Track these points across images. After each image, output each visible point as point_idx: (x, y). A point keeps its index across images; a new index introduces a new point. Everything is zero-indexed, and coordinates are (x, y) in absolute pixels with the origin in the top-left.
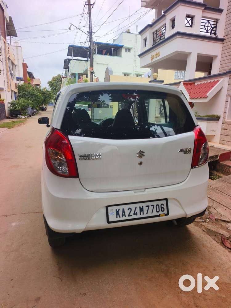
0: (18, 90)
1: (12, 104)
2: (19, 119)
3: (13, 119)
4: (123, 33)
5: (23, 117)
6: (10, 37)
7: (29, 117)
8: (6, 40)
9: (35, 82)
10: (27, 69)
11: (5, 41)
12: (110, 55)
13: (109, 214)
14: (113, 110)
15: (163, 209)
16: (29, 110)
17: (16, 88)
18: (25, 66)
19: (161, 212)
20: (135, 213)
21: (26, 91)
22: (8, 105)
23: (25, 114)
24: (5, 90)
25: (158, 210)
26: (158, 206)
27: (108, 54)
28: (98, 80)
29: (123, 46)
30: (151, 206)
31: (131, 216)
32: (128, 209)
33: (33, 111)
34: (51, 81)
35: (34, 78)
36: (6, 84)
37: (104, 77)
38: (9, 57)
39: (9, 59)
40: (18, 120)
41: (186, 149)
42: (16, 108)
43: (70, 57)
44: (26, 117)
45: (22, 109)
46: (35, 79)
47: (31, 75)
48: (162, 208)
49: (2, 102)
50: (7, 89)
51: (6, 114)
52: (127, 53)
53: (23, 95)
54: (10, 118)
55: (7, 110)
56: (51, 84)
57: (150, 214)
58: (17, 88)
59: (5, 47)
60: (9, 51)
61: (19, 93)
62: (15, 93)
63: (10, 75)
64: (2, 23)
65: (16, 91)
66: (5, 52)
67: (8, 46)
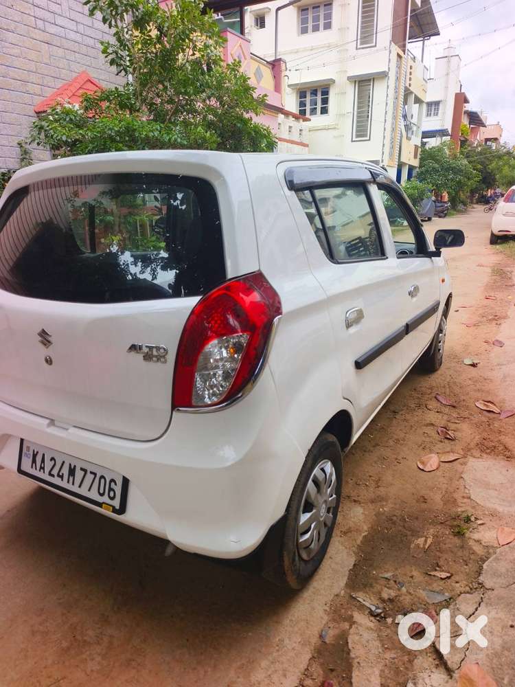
6: (423, 40)
8: (404, 48)
9: (484, 133)
10: (465, 105)
11: (401, 53)
13: (23, 454)
15: (112, 494)
17: (415, 157)
18: (461, 99)
19: (105, 499)
20: (61, 474)
21: (437, 161)
25: (101, 491)
26: (103, 481)
30: (91, 473)
31: (53, 476)
32: (51, 460)
33: (442, 206)
35: (483, 124)
36: (387, 151)
38: (411, 88)
39: (408, 93)
41: (151, 348)
46: (485, 126)
47: (475, 119)
48: (111, 489)
50: (386, 163)
53: (427, 171)
57: (83, 491)
58: (419, 156)
59: (399, 67)
60: (411, 73)
61: (421, 167)
62: (411, 168)
63: (403, 128)
64: (402, 13)
65: (416, 163)
66: (398, 79)
67: (411, 63)
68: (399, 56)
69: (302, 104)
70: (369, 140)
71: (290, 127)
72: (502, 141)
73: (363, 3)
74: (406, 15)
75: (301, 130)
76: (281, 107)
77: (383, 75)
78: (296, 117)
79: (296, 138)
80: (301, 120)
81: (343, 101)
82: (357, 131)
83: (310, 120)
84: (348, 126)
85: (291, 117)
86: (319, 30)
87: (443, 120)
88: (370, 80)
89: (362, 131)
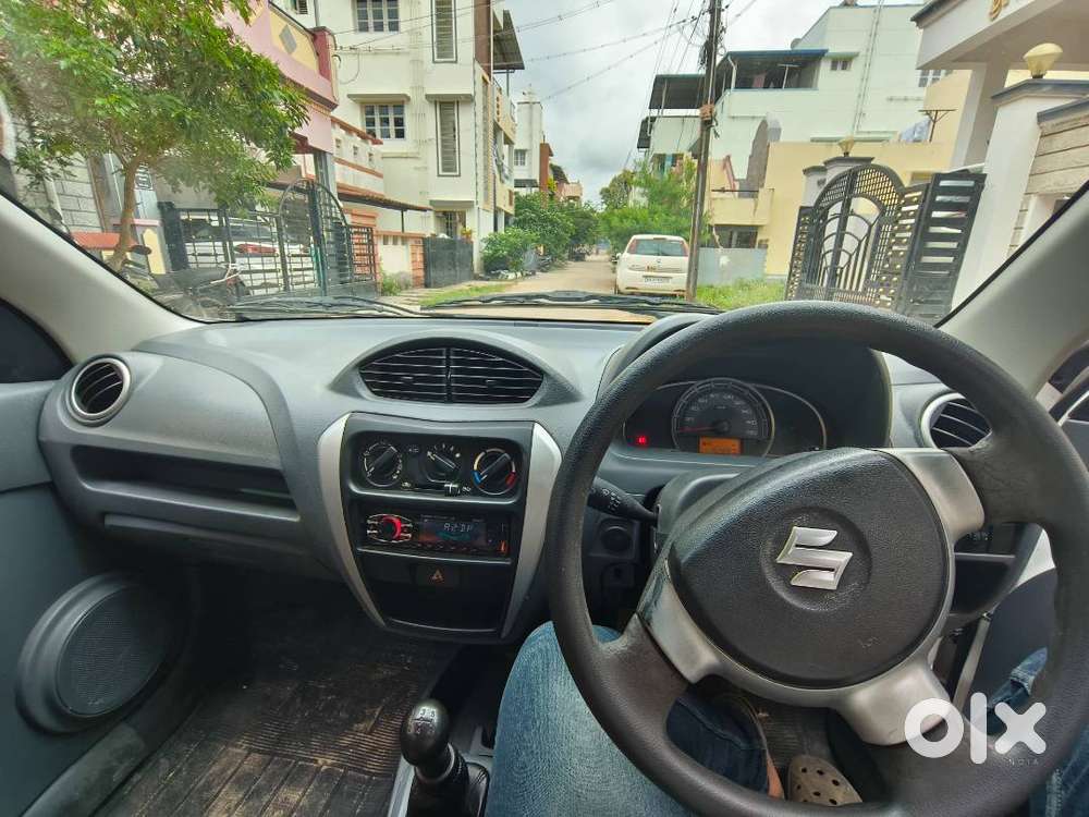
0: (516, 207)
1: (490, 242)
2: (501, 280)
3: (488, 280)
4: (832, 11)
5: (511, 276)
6: (508, 73)
7: (527, 275)
8: (489, 75)
9: (568, 191)
10: (550, 157)
11: (487, 78)
12: (778, 86)
14: (766, 254)
16: (530, 258)
17: (511, 204)
18: (546, 151)
21: (534, 211)
22: (480, 246)
23: (517, 267)
24: (476, 207)
27: (772, 85)
28: (728, 164)
29: (827, 51)
34: (607, 186)
35: (566, 180)
36: (481, 193)
37: (750, 153)
38: (499, 123)
39: (497, 129)
40: (499, 283)
42: (497, 251)
43: (655, 112)
44: (519, 274)
45: (510, 254)
46: (568, 183)
47: (559, 174)
49: (468, 237)
50: (481, 205)
51: (475, 267)
52: (840, 73)
53: (524, 220)
54: (482, 279)
55: (476, 257)
56: (606, 194)
58: (514, 204)
59: (485, 93)
60: (498, 106)
61: (516, 215)
62: (507, 216)
63: (496, 169)
64: (484, 29)
65: (511, 210)
66: (485, 108)
67: (497, 94)
68: (485, 80)
69: (370, 122)
70: (459, 175)
71: (355, 148)
72: (584, 199)
73: (437, 3)
74: (489, 32)
75: (370, 155)
76: (333, 101)
77: (469, 99)
78: (364, 138)
79: (365, 163)
80: (370, 142)
81: (422, 124)
82: (443, 164)
83: (381, 143)
84: (432, 156)
85: (354, 134)
86: (382, 30)
87: (530, 170)
88: (453, 103)
89: (449, 164)
